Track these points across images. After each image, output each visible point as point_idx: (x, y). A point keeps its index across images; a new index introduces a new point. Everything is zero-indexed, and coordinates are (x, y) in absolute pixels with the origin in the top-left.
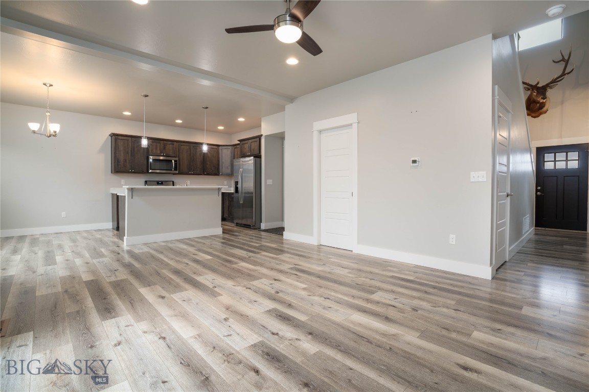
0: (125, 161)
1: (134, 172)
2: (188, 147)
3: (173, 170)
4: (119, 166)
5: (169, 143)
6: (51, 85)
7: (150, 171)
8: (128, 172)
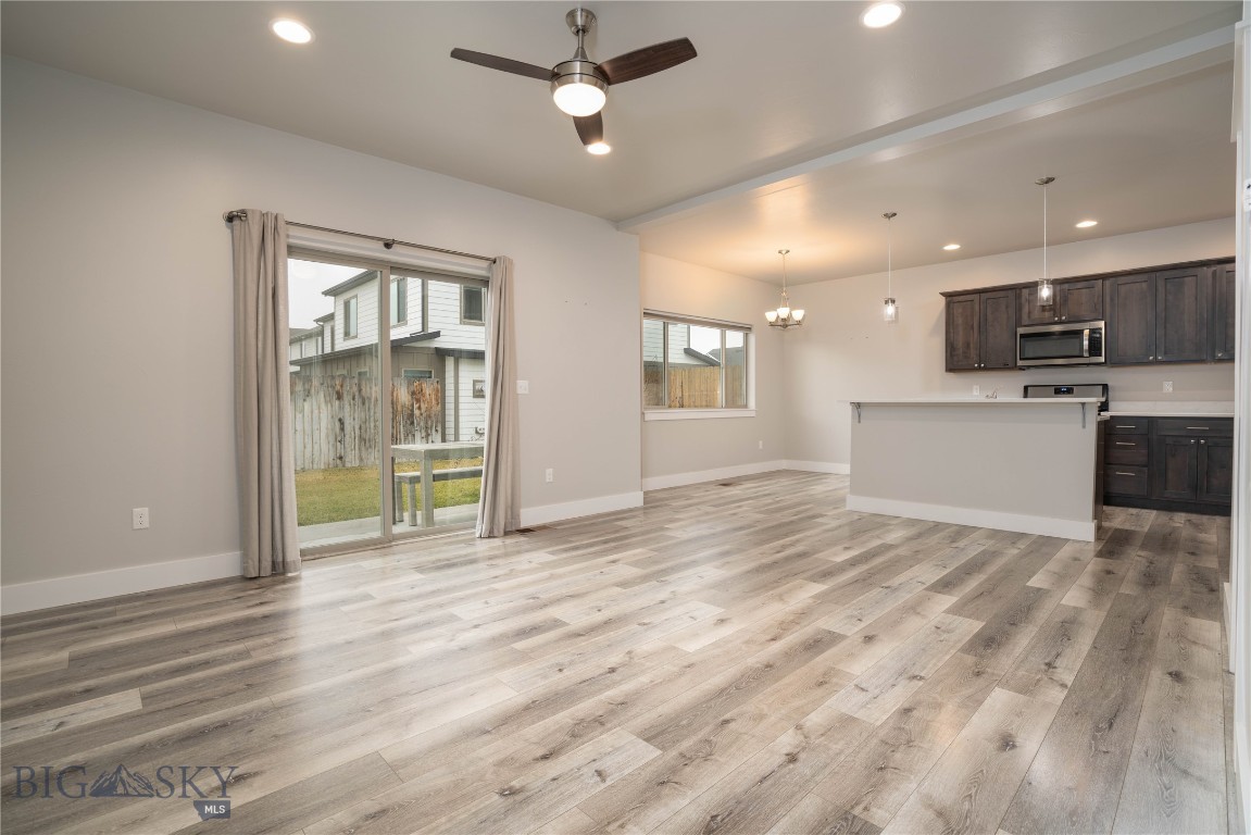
0: (968, 345)
1: (986, 369)
2: (1144, 285)
3: (1086, 354)
4: (955, 358)
5: (1080, 285)
6: (788, 252)
7: (1020, 363)
8: (973, 369)
